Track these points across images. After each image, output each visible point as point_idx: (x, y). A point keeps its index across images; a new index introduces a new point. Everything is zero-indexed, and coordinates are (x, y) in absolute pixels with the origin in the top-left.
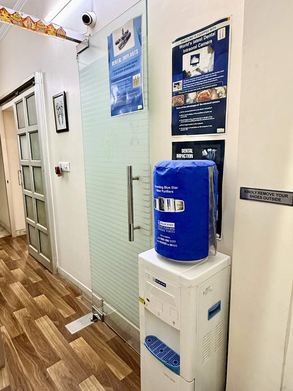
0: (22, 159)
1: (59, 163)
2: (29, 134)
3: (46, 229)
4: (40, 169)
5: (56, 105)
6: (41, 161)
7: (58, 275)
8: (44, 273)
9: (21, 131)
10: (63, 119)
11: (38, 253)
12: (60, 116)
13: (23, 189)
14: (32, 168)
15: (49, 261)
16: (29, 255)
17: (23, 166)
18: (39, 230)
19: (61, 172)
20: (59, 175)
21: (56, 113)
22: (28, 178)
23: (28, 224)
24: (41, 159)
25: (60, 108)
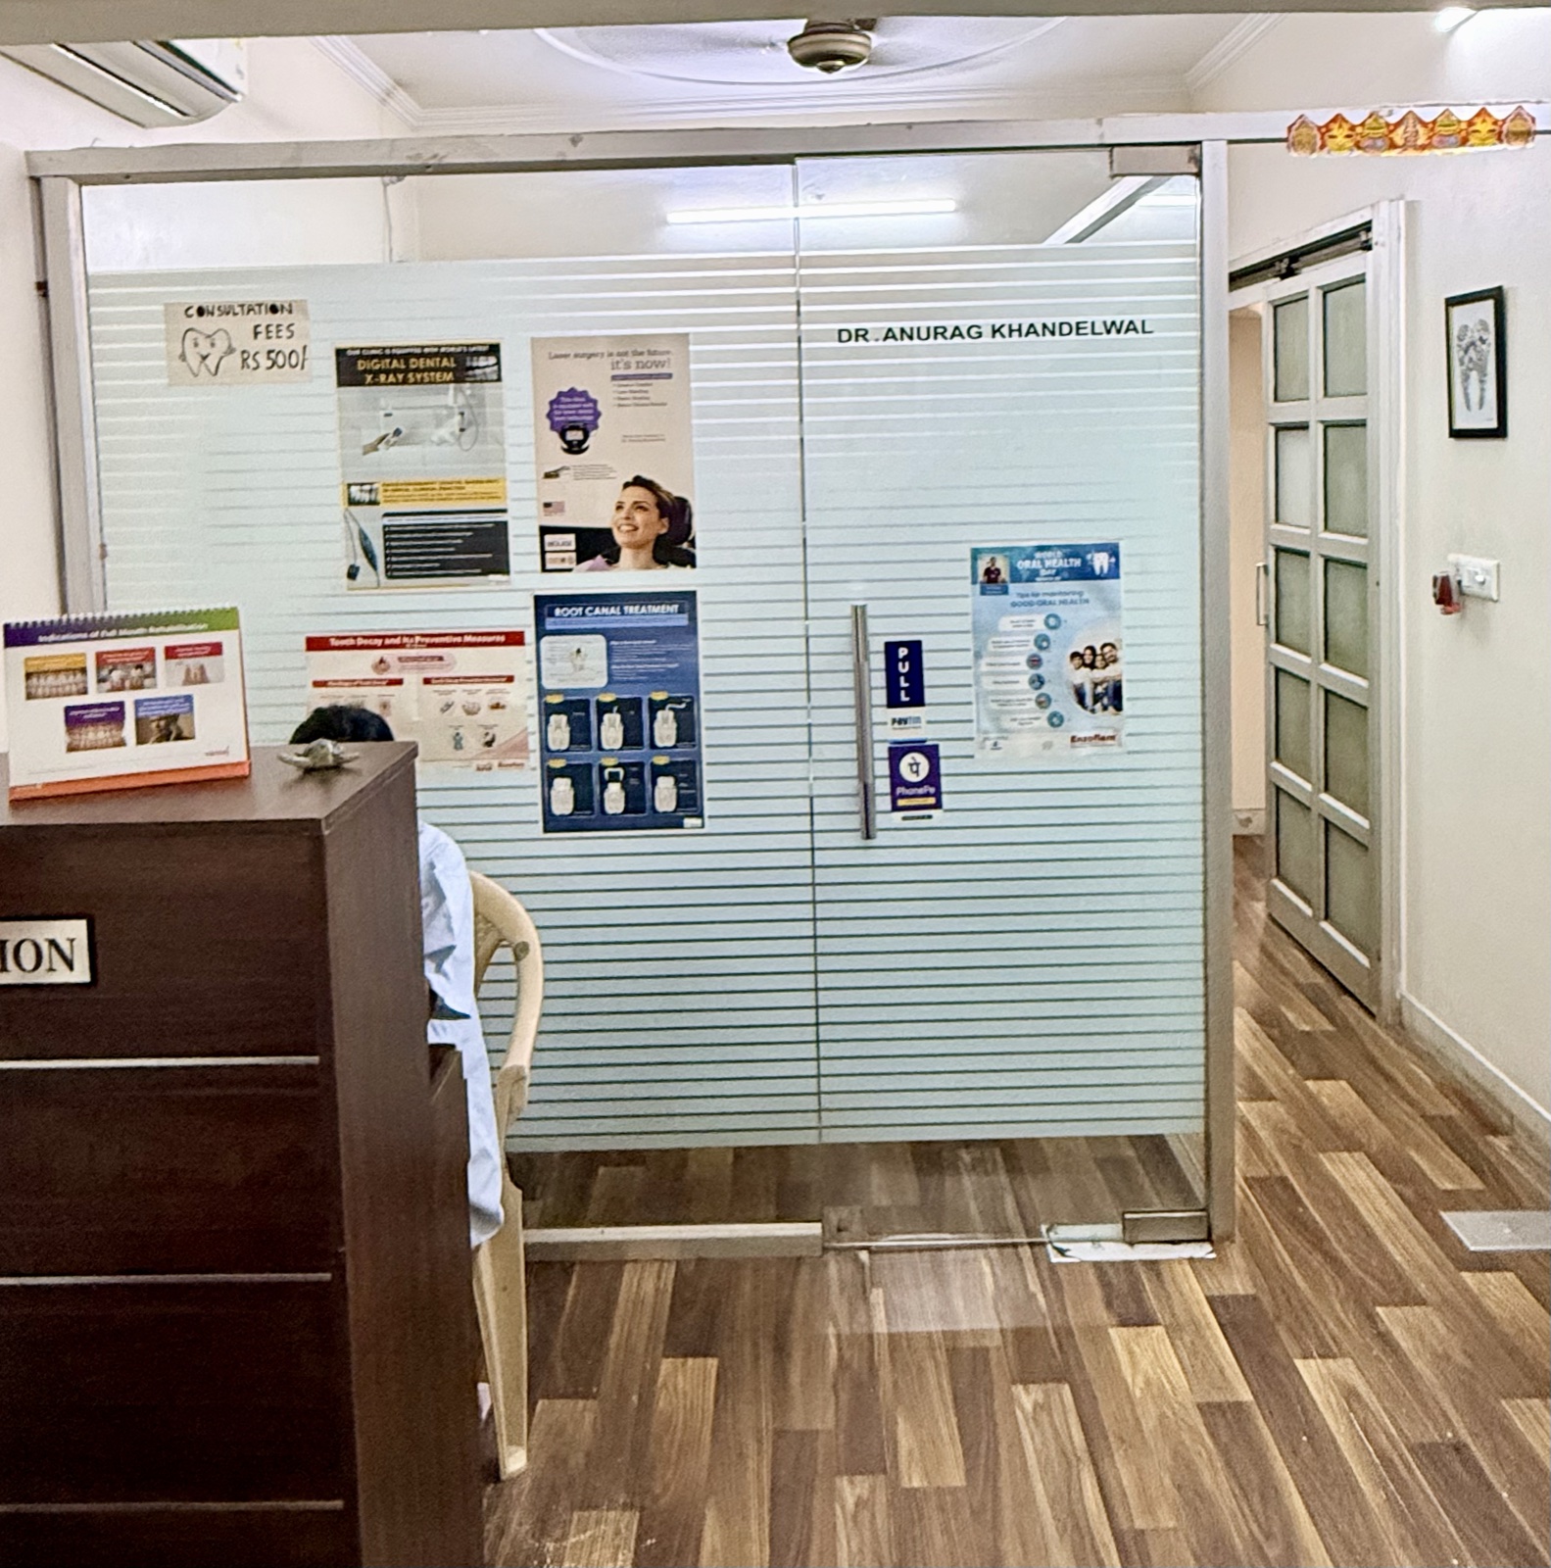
0: (1277, 520)
1: (1452, 557)
2: (1321, 427)
3: (1365, 823)
4: (1360, 570)
5: (1455, 332)
6: (1371, 543)
7: (1399, 1027)
8: (1341, 1007)
9: (1289, 413)
10: (1482, 390)
11: (1316, 918)
12: (1474, 375)
13: (1268, 643)
14: (1321, 562)
15: (1364, 961)
16: (1270, 924)
17: (1278, 550)
18: (1327, 822)
19: (1455, 597)
20: (1449, 609)
21: (1455, 363)
22: (1297, 598)
23: (1278, 789)
24: (1369, 533)
25: (1473, 344)
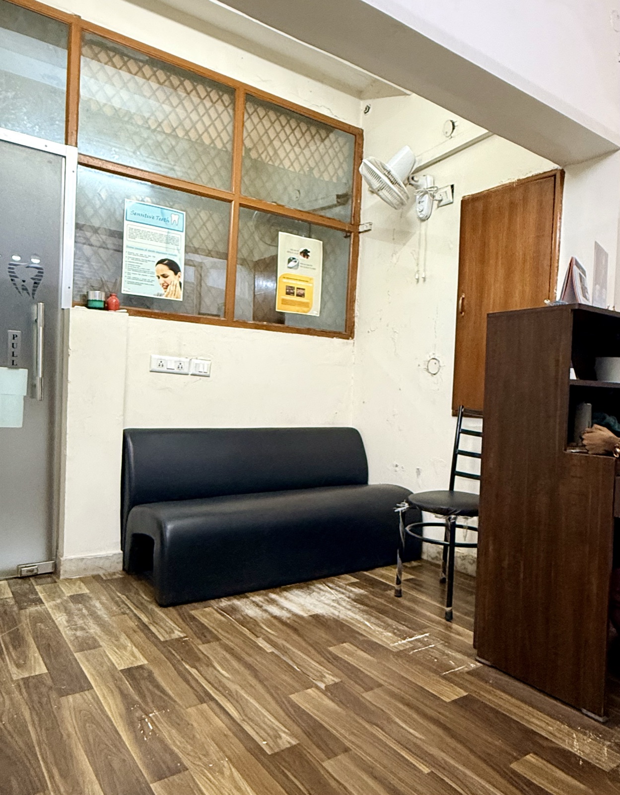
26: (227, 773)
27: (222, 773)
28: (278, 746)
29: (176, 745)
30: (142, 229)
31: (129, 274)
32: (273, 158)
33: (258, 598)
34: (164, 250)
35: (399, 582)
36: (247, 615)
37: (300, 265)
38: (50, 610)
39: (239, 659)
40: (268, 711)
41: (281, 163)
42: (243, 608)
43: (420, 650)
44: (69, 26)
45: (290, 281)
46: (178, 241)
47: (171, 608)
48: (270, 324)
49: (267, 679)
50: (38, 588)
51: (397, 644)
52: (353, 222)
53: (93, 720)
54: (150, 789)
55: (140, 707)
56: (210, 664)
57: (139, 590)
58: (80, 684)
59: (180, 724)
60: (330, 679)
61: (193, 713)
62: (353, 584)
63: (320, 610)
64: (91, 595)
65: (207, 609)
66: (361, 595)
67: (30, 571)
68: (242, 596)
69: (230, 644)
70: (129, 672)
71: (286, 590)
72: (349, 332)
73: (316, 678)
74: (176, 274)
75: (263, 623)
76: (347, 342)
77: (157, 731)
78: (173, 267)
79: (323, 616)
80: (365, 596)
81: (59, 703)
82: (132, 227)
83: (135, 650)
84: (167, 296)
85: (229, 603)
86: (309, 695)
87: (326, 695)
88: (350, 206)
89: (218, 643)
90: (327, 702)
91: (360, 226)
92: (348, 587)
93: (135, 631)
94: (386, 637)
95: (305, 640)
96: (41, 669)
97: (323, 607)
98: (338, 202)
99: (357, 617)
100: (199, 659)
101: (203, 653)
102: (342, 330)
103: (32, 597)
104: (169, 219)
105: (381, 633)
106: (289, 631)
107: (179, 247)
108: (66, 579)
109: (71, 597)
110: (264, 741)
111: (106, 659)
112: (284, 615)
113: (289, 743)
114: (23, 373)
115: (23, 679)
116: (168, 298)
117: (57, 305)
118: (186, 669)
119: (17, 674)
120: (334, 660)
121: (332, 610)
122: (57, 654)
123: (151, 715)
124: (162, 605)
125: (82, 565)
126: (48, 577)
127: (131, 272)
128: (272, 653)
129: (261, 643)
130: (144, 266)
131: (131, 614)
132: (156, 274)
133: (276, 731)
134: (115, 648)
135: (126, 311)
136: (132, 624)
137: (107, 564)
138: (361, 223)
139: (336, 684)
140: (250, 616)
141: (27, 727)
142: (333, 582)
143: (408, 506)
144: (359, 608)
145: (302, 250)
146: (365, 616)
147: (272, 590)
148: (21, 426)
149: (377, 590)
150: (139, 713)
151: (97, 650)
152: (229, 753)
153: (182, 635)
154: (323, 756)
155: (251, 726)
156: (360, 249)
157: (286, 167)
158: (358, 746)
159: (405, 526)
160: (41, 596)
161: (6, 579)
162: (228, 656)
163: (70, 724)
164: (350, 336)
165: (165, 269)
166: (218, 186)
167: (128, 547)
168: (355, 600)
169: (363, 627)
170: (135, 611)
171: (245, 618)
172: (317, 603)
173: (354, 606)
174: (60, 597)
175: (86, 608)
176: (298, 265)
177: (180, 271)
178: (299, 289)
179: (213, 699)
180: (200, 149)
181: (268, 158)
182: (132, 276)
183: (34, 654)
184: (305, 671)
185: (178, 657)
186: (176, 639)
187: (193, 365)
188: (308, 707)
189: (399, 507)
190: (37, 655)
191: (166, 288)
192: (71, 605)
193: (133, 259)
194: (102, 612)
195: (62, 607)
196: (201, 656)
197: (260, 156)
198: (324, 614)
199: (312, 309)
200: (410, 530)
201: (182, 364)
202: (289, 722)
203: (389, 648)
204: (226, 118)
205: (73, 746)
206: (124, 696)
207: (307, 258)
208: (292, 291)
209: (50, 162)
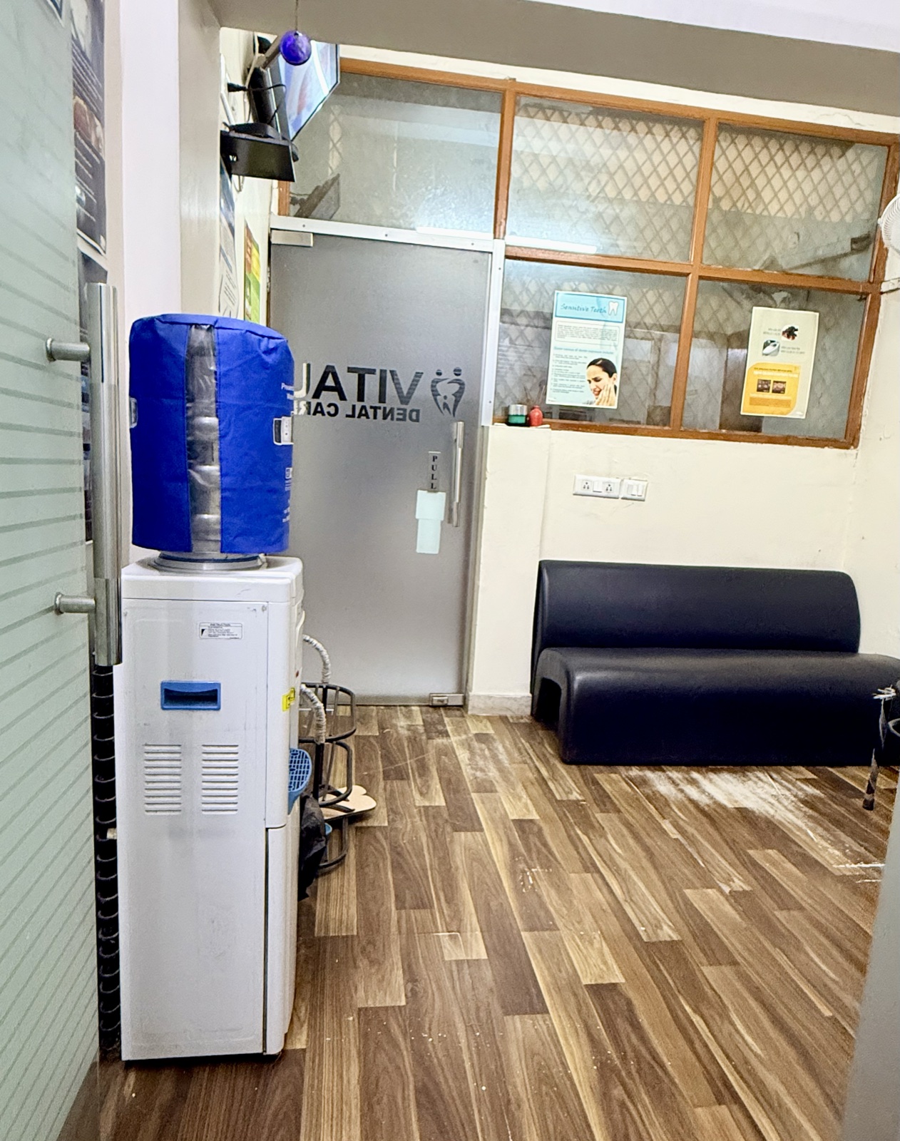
26: (596, 945)
27: (591, 944)
28: (657, 935)
29: (553, 905)
30: (572, 325)
31: (556, 380)
32: (753, 205)
33: (675, 774)
34: (598, 348)
35: (870, 790)
36: (659, 792)
37: (781, 349)
38: (455, 745)
39: (637, 837)
40: (657, 902)
41: (766, 208)
42: (656, 782)
43: (874, 881)
44: (502, 94)
45: (765, 373)
46: (615, 335)
47: (574, 767)
48: (731, 432)
49: (662, 866)
50: (446, 720)
51: (843, 866)
52: (872, 280)
53: (480, 861)
54: (520, 936)
55: (525, 860)
56: (603, 836)
57: (545, 741)
58: (473, 824)
59: (561, 888)
60: (739, 884)
61: (575, 879)
62: (807, 781)
63: (751, 803)
64: (495, 737)
65: (613, 775)
66: (815, 797)
67: (439, 701)
68: (657, 768)
69: (630, 819)
70: (520, 823)
71: (714, 771)
72: (852, 439)
73: (721, 879)
74: (610, 376)
75: (675, 804)
76: (846, 454)
77: (536, 887)
78: (608, 367)
79: (753, 812)
80: (820, 799)
81: (452, 837)
82: (561, 324)
83: (529, 802)
84: (598, 404)
85: (641, 773)
86: (707, 895)
87: (727, 900)
88: (871, 254)
89: (617, 814)
90: (728, 908)
91: (883, 284)
92: (799, 783)
93: (532, 783)
94: (832, 856)
95: (721, 834)
96: (440, 801)
97: (757, 802)
98: (852, 249)
99: (799, 823)
100: (593, 827)
101: (598, 822)
102: (840, 436)
103: (440, 728)
104: (606, 309)
105: (825, 849)
106: (704, 820)
107: (616, 342)
108: (473, 716)
109: (476, 735)
110: (643, 926)
111: (500, 805)
112: (703, 800)
113: (670, 937)
114: (441, 497)
115: (424, 807)
116: (600, 406)
117: (477, 421)
118: (577, 835)
119: (420, 801)
120: (752, 866)
121: (768, 808)
122: (456, 791)
123: (533, 870)
124: (566, 761)
125: (490, 703)
126: (458, 710)
127: (558, 378)
128: (677, 840)
129: (667, 825)
130: (574, 369)
131: (532, 765)
132: (587, 378)
133: (659, 922)
134: (510, 797)
135: (548, 426)
136: (531, 775)
137: (515, 706)
138: (886, 278)
139: (744, 891)
140: (662, 793)
141: (423, 850)
142: (779, 773)
143: (895, 694)
144: (805, 812)
145: (786, 328)
146: (811, 824)
147: (696, 768)
148: (437, 552)
149: (840, 795)
150: (522, 866)
151: (493, 794)
152: (604, 928)
153: (580, 798)
154: (705, 961)
155: (632, 908)
156: (881, 317)
157: (772, 214)
158: (748, 963)
159: (888, 719)
160: (449, 728)
161: (419, 706)
162: (625, 831)
163: (459, 859)
164: (852, 444)
165: (598, 371)
166: (671, 257)
167: (537, 692)
168: (805, 802)
169: (803, 837)
170: (538, 764)
171: (655, 795)
172: (749, 794)
173: (799, 809)
174: (465, 733)
175: (489, 749)
176: (778, 349)
177: (616, 372)
178: (777, 382)
179: (598, 871)
180: (652, 211)
181: (746, 205)
182: (559, 382)
183: (436, 785)
184: (711, 869)
185: (572, 821)
186: (574, 801)
187: (624, 488)
188: (703, 907)
189: (881, 693)
190: (438, 786)
191: (598, 394)
192: (476, 744)
193: (561, 362)
194: (503, 757)
195: (466, 745)
196: (597, 825)
197: (734, 205)
198: (755, 810)
199: (795, 409)
200: (893, 727)
201: (612, 486)
202: (677, 917)
203: (830, 869)
204: (690, 161)
205: (459, 878)
206: (511, 845)
207: (793, 338)
208: (766, 386)
209: (476, 261)
